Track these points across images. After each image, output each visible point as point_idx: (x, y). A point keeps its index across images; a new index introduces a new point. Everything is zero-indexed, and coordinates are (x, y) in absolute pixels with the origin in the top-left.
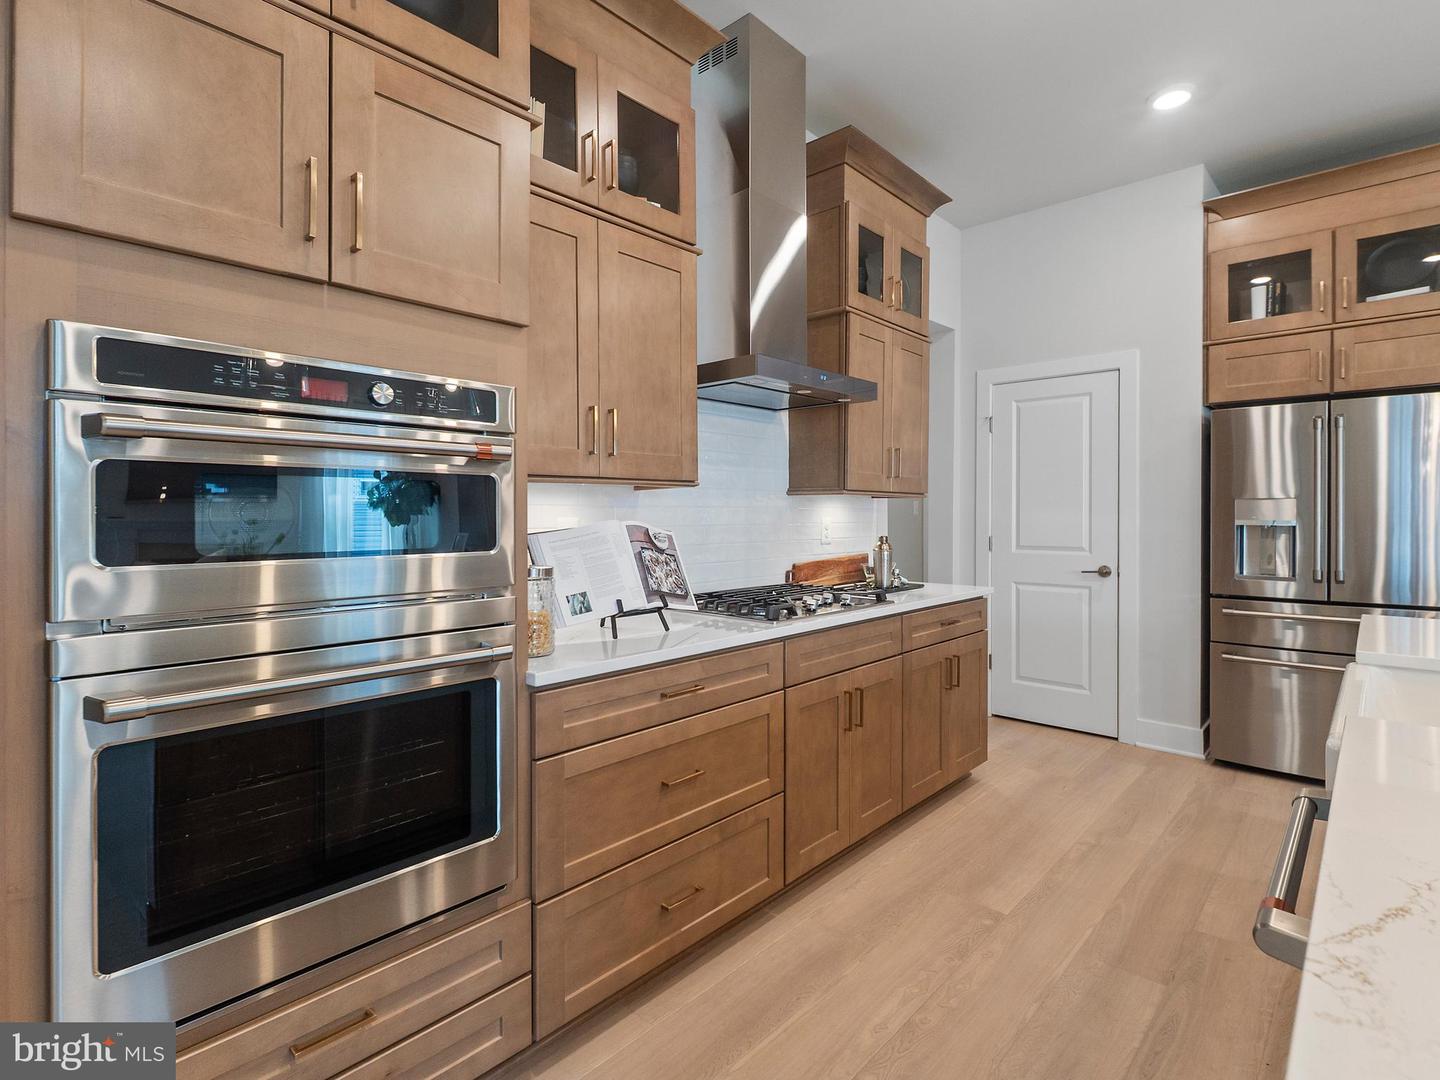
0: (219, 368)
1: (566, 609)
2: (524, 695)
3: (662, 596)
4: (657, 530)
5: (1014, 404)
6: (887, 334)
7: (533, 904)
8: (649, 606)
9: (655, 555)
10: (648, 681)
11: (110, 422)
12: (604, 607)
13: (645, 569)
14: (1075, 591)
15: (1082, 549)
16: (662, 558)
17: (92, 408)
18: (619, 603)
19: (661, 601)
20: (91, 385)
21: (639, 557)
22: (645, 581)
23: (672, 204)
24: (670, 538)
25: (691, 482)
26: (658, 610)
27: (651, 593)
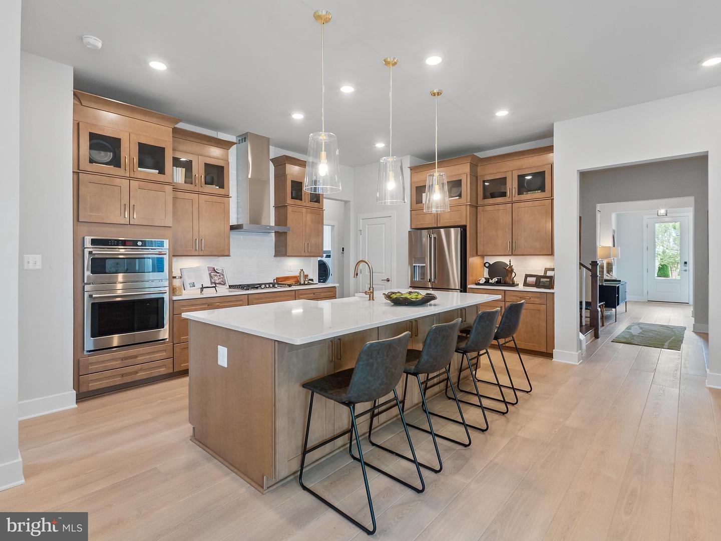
0: (110, 242)
1: (189, 286)
2: (172, 302)
3: (215, 283)
4: (218, 268)
5: (367, 226)
6: (304, 210)
7: (173, 344)
8: (211, 286)
9: (215, 274)
10: (204, 301)
11: (94, 252)
12: (199, 286)
13: (211, 277)
14: (382, 286)
15: (383, 273)
16: (218, 274)
17: (91, 250)
18: (202, 285)
19: (215, 285)
20: (91, 246)
21: (210, 274)
22: (211, 280)
23: (222, 186)
24: (223, 270)
25: (229, 256)
26: (215, 287)
27: (212, 283)
